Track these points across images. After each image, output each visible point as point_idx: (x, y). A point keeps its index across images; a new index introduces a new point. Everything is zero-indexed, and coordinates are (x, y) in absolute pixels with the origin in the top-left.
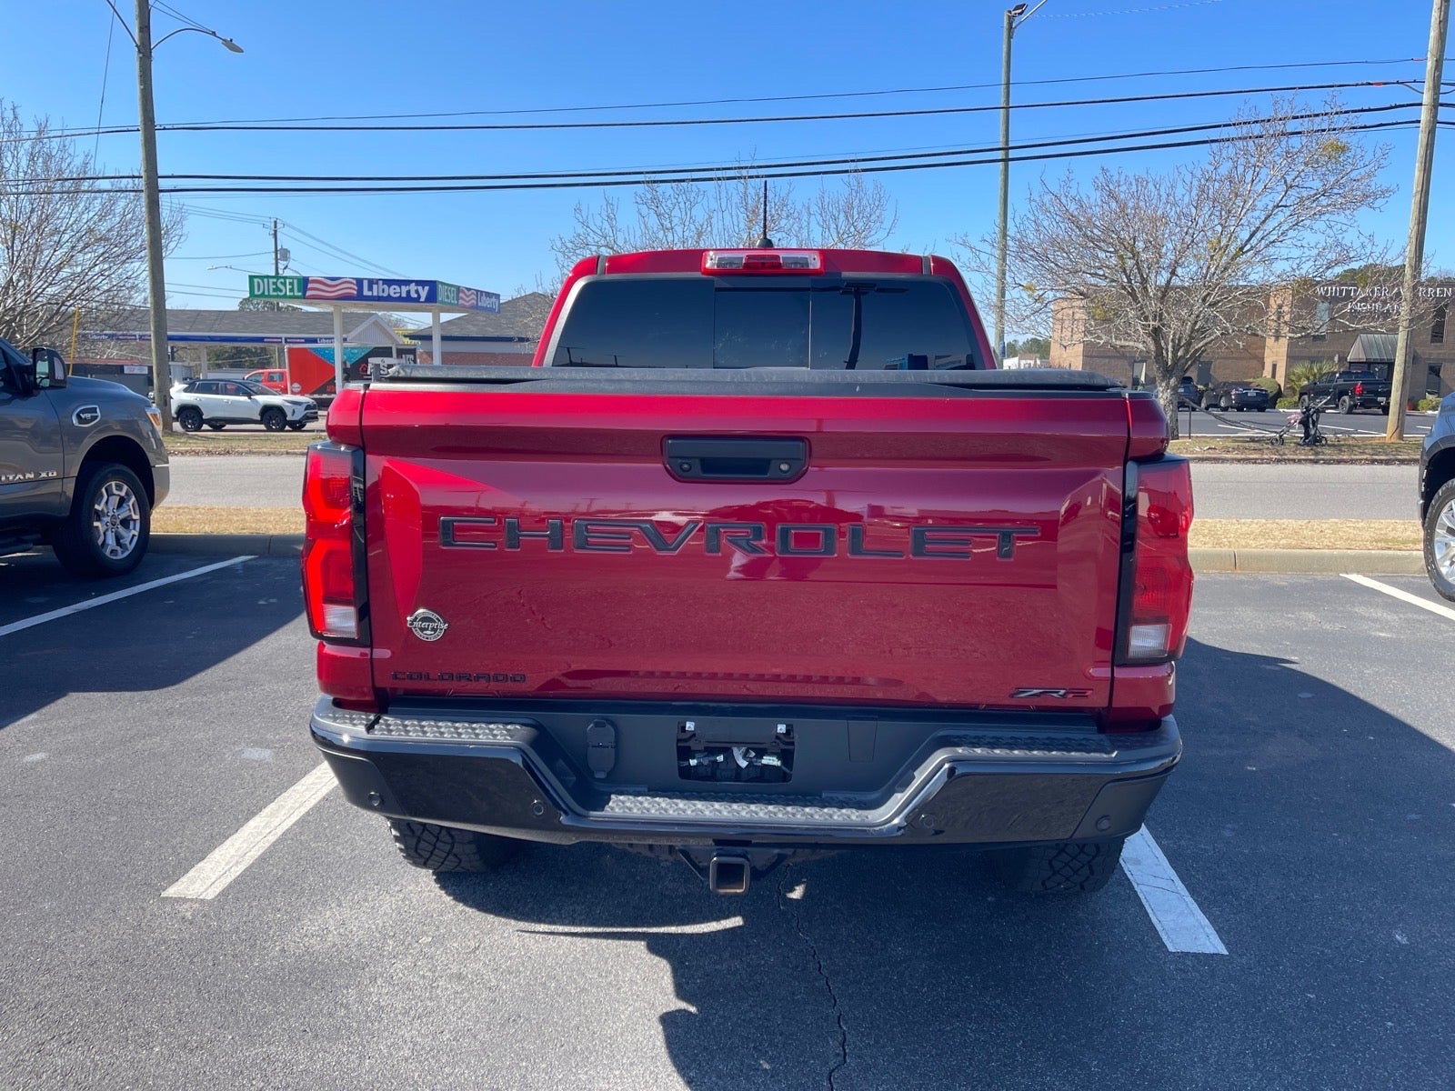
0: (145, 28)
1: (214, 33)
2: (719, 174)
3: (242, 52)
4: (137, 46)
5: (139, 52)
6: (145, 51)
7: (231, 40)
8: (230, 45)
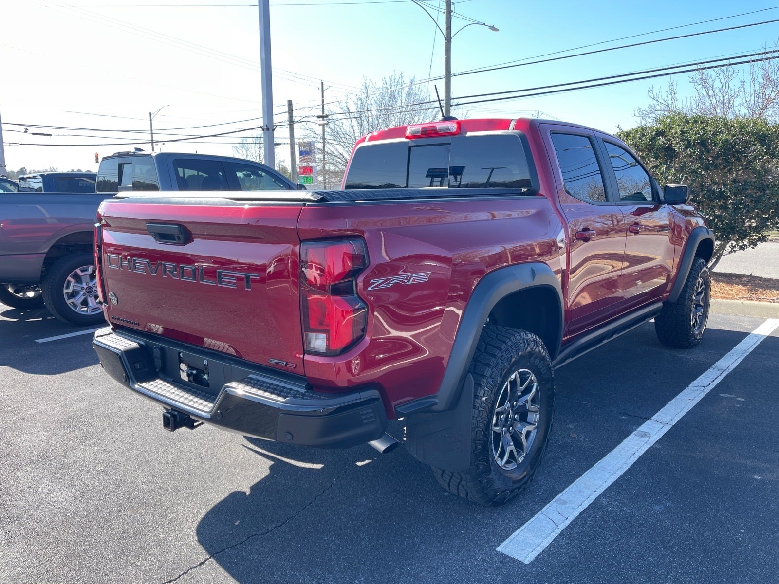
0: (449, 28)
1: (484, 24)
2: (753, 58)
3: (498, 30)
4: (445, 37)
5: (446, 40)
6: (448, 39)
7: (493, 26)
8: (493, 28)
